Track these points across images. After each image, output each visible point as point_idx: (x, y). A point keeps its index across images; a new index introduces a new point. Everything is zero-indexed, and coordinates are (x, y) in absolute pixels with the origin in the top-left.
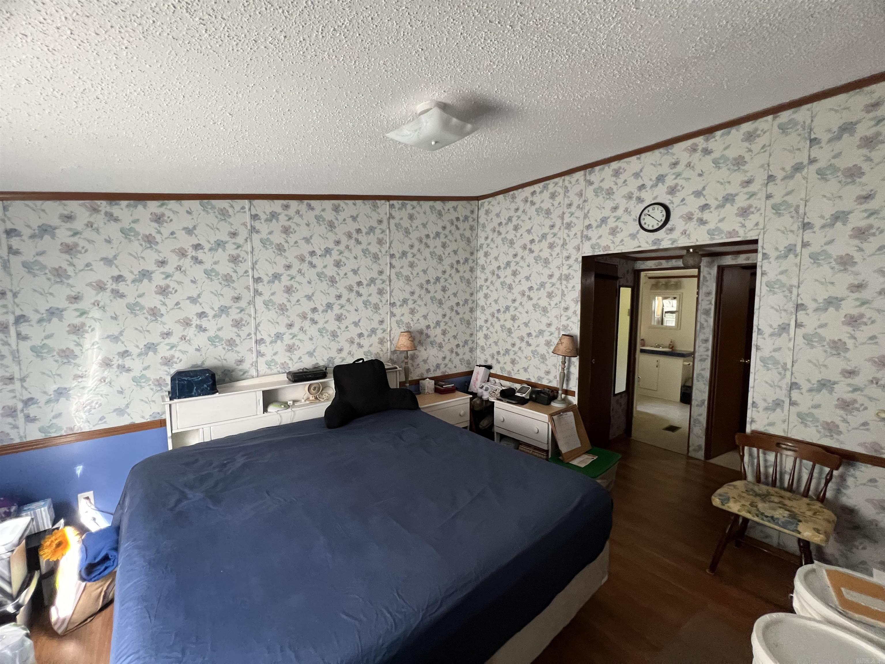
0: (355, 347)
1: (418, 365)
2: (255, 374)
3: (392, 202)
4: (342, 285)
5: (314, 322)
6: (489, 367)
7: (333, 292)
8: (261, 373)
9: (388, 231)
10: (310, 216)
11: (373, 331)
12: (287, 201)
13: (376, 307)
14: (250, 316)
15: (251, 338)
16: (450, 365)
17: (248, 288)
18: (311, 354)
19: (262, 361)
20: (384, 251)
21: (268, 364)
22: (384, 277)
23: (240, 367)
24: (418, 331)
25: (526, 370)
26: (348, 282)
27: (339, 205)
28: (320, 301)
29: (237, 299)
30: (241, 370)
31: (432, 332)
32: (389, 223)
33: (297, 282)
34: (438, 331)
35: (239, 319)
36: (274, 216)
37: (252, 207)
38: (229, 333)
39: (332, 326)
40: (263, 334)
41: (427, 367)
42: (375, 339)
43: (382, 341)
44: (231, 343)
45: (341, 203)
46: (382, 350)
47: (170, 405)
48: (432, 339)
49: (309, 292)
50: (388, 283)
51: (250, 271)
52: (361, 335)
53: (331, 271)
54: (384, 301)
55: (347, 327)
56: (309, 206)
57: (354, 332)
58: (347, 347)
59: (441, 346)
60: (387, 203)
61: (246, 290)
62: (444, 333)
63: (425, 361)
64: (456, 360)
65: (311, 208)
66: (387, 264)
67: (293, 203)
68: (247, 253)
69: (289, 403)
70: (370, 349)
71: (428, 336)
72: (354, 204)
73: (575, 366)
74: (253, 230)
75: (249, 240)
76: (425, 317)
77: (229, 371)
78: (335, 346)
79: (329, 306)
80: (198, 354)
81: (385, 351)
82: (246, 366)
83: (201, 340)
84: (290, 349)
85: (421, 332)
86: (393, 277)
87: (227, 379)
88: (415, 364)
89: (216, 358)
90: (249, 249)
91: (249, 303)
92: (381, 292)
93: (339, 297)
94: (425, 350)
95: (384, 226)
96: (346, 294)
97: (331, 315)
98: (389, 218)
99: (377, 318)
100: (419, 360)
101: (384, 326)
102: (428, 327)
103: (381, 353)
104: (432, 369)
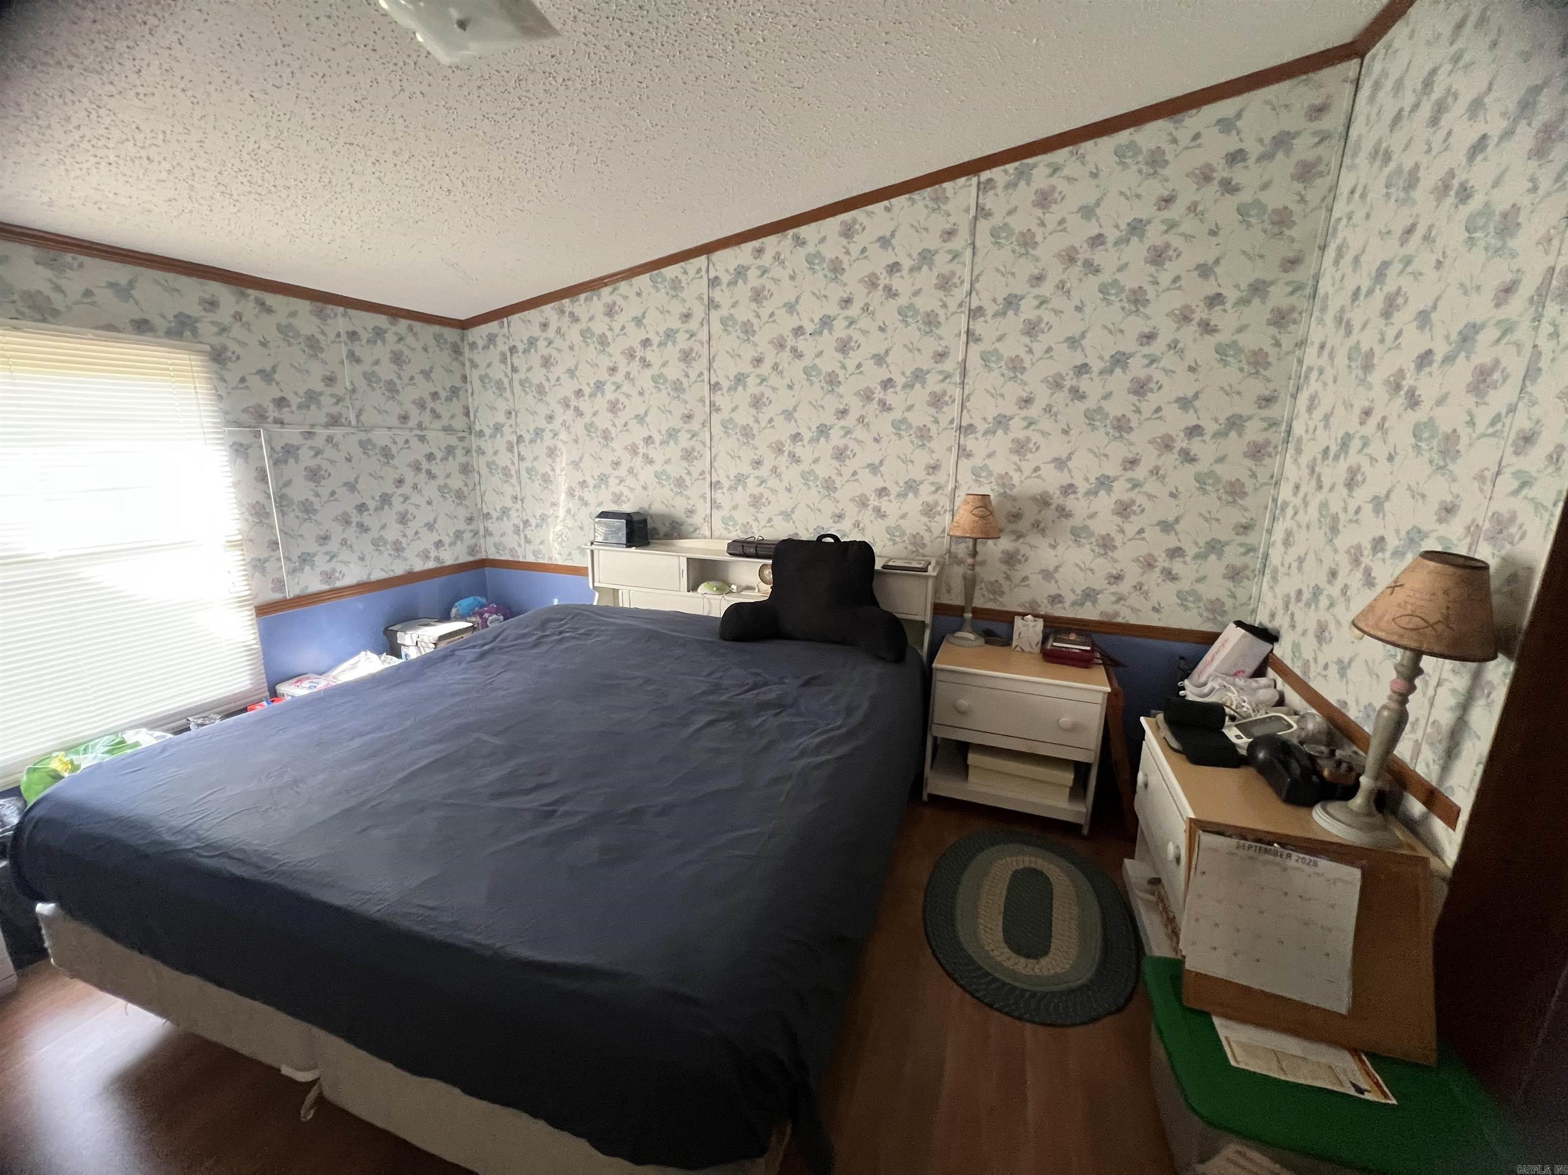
0: (868, 514)
1: (1025, 579)
2: (708, 533)
3: (985, 175)
4: (848, 389)
5: (795, 459)
6: (1268, 636)
7: (832, 403)
8: (716, 534)
9: (969, 252)
10: (797, 259)
11: (912, 486)
12: (760, 240)
13: (923, 434)
14: (704, 444)
15: (704, 479)
16: (1135, 600)
17: (702, 400)
18: (787, 515)
19: (717, 515)
20: (953, 305)
21: (724, 521)
22: (950, 365)
23: (690, 521)
24: (1034, 499)
25: (1343, 668)
26: (862, 383)
27: (855, 221)
28: (807, 422)
29: (688, 417)
30: (691, 525)
31: (1078, 506)
32: (973, 233)
33: (770, 387)
34: (1105, 502)
35: (689, 449)
36: (741, 272)
37: (711, 265)
38: (677, 469)
39: (826, 469)
40: (720, 475)
41: (1052, 589)
42: (913, 504)
43: (929, 511)
44: (680, 483)
45: (857, 214)
46: (929, 530)
47: (592, 551)
48: (1077, 520)
49: (789, 404)
50: (957, 379)
51: (706, 373)
52: (882, 492)
53: (830, 362)
54: (944, 423)
55: (855, 473)
56: (796, 238)
57: (869, 483)
58: (852, 511)
59: (1106, 544)
60: (975, 180)
61: (700, 404)
62: (1124, 510)
63: (1048, 575)
64: (1165, 594)
65: (799, 242)
66: (959, 335)
67: (771, 242)
68: (702, 343)
69: (733, 586)
70: (901, 522)
71: (1063, 513)
72: (888, 209)
73: (1489, 705)
74: (712, 304)
75: (705, 323)
76: (1060, 463)
77: (677, 523)
78: (829, 508)
79: (823, 431)
80: (646, 493)
81: (937, 532)
82: (697, 519)
83: (647, 474)
84: (756, 502)
85: (1043, 501)
86: (974, 362)
87: (675, 534)
88: (1017, 576)
89: (663, 503)
90: (706, 338)
91: (703, 425)
92: (937, 401)
93: (843, 413)
94: (1054, 547)
95: (958, 243)
96: (856, 407)
97: (825, 448)
98: (976, 218)
99: (923, 458)
100: (1029, 569)
101: (940, 477)
102: (1069, 489)
103: (927, 537)
104: (1069, 598)
